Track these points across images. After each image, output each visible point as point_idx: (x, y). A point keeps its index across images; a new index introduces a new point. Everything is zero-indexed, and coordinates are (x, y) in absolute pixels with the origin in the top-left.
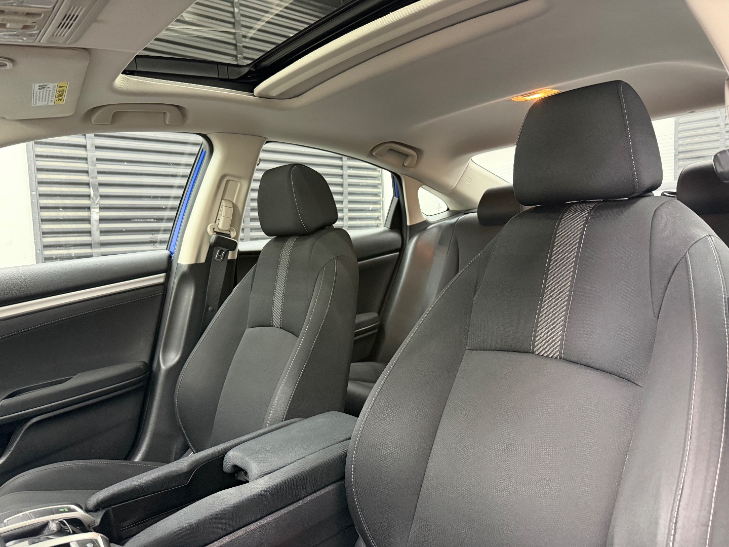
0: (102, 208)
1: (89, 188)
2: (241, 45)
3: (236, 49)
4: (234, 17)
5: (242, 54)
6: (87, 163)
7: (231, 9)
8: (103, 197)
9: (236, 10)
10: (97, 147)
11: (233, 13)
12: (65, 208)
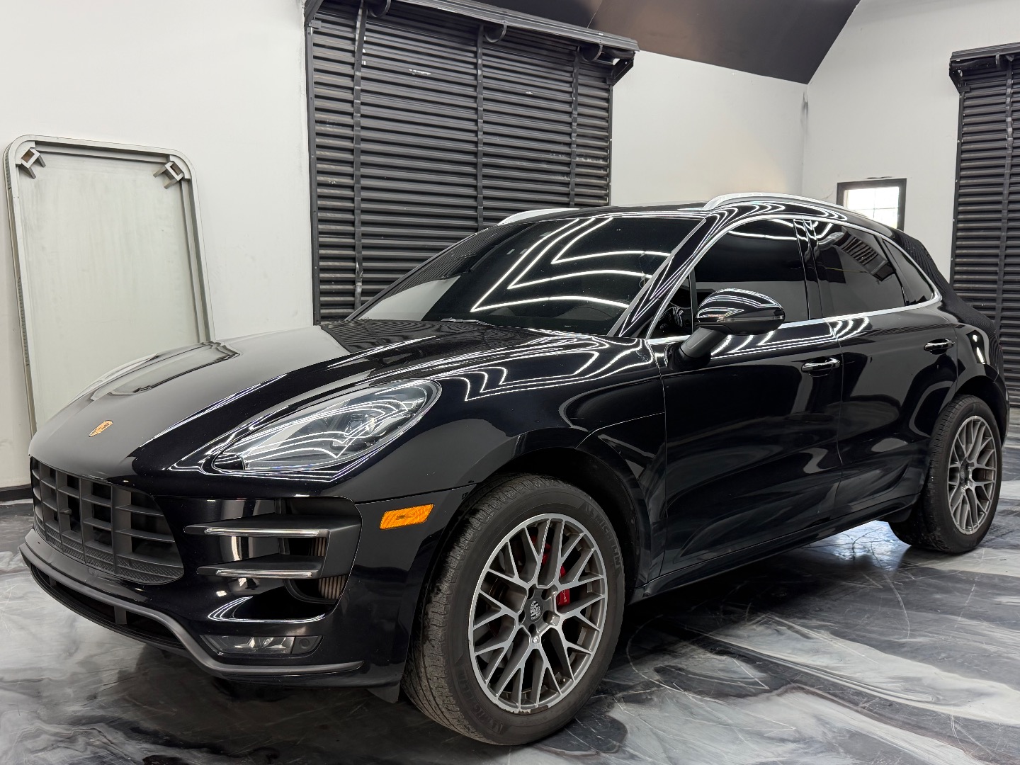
0: (365, 282)
1: (355, 262)
2: (482, 109)
3: (477, 113)
4: (476, 79)
5: (482, 119)
6: (354, 238)
7: (474, 72)
8: (367, 270)
9: (480, 72)
10: (364, 223)
11: (475, 76)
12: (338, 281)
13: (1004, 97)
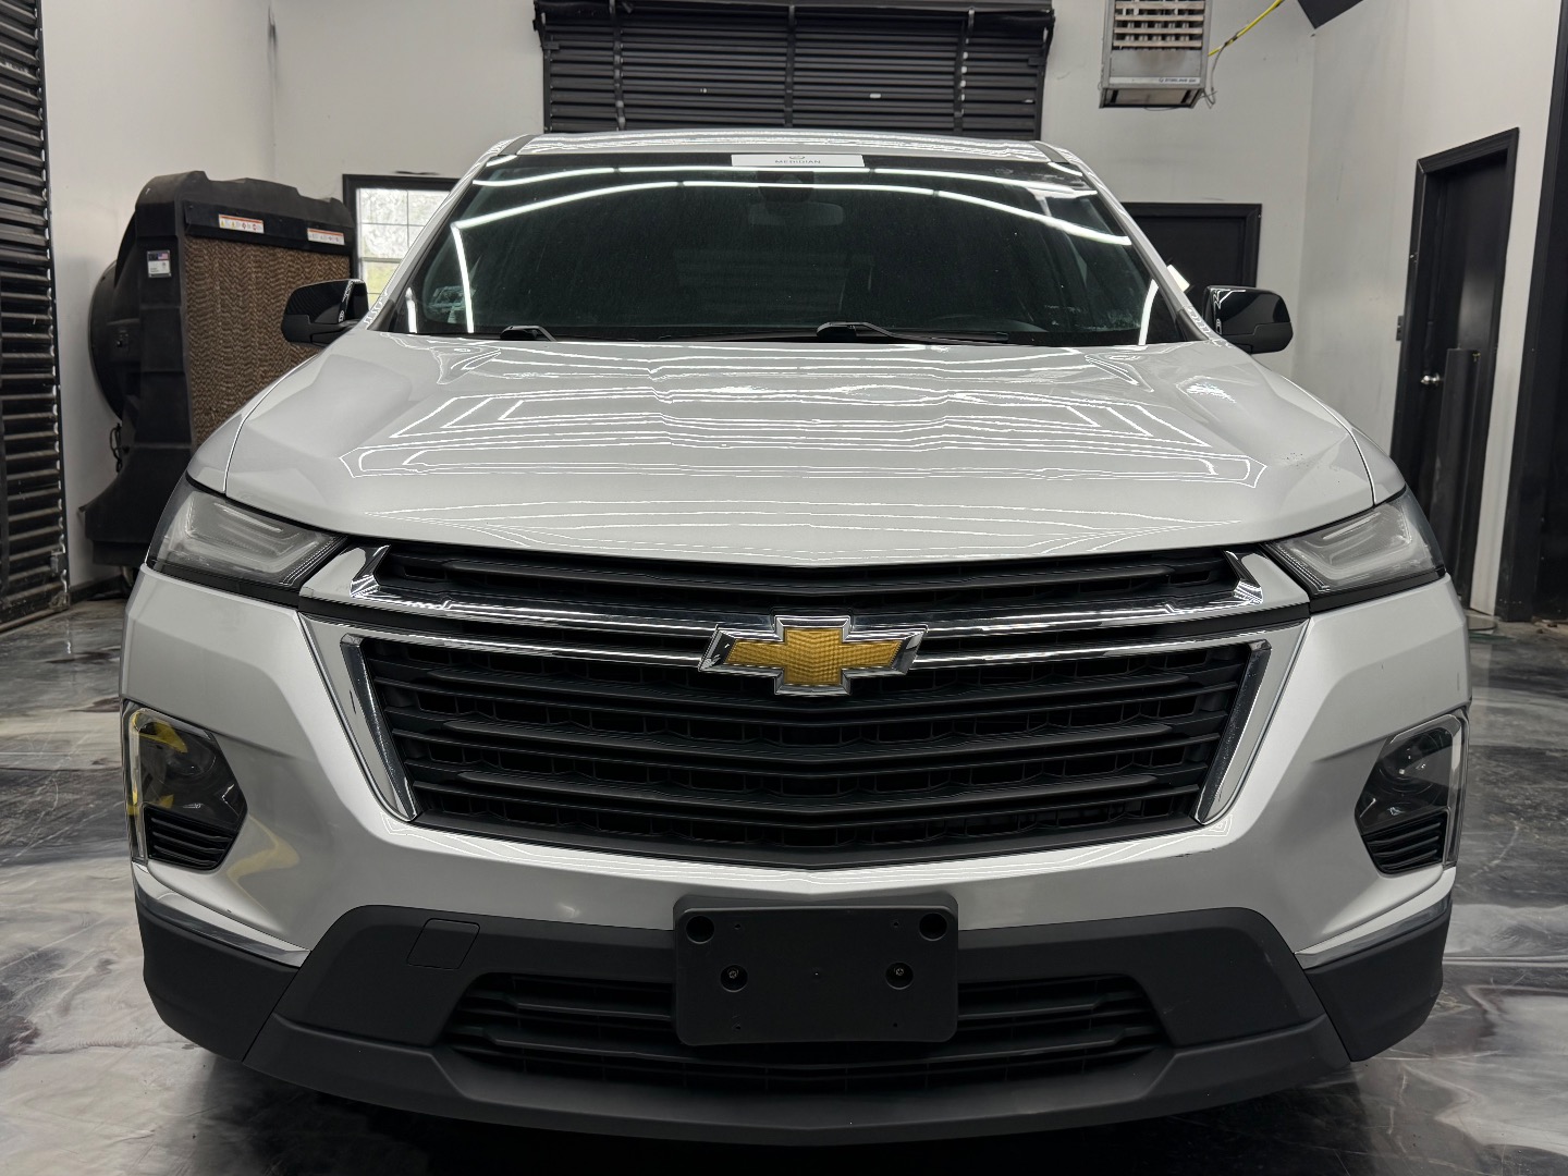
13: (610, 67)
